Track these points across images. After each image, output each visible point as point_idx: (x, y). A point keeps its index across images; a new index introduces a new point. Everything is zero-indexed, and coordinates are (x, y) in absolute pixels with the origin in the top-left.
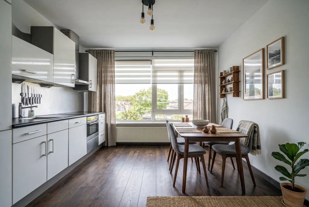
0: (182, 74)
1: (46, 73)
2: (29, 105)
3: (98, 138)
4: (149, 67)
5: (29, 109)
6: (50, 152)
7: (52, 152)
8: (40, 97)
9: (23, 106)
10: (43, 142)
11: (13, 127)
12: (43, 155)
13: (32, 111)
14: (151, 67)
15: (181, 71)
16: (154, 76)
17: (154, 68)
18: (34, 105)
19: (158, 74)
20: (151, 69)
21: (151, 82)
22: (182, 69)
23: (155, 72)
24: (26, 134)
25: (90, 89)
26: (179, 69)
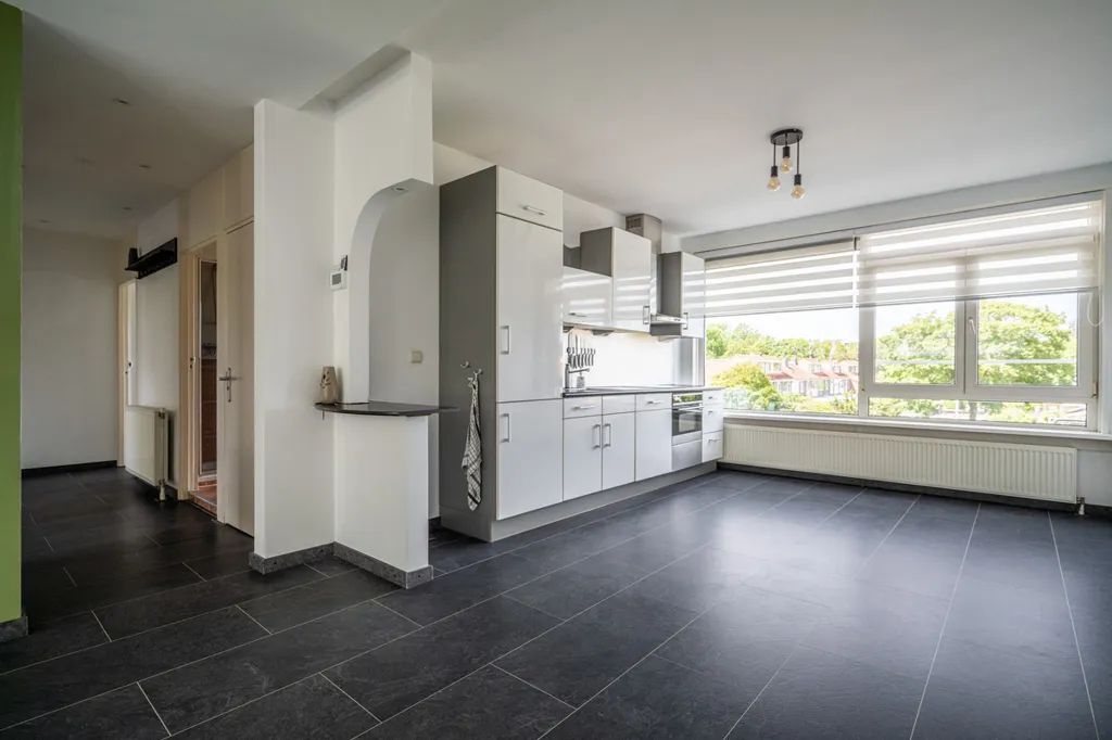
0: (972, 267)
1: (602, 301)
2: (578, 369)
3: (701, 444)
4: (850, 259)
5: (578, 374)
6: (607, 445)
7: (609, 445)
8: (593, 352)
9: (571, 369)
10: (597, 426)
11: (564, 396)
12: (597, 447)
13: (582, 378)
14: (855, 258)
15: (966, 260)
16: (865, 285)
17: (865, 260)
18: (585, 367)
19: (879, 276)
20: (855, 265)
21: (855, 303)
22: (970, 252)
23: (867, 271)
24: (576, 408)
25: (684, 333)
26: (961, 253)
